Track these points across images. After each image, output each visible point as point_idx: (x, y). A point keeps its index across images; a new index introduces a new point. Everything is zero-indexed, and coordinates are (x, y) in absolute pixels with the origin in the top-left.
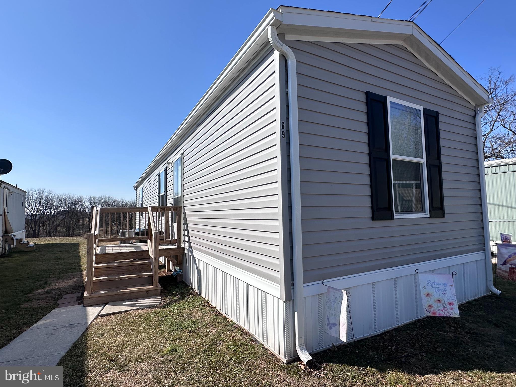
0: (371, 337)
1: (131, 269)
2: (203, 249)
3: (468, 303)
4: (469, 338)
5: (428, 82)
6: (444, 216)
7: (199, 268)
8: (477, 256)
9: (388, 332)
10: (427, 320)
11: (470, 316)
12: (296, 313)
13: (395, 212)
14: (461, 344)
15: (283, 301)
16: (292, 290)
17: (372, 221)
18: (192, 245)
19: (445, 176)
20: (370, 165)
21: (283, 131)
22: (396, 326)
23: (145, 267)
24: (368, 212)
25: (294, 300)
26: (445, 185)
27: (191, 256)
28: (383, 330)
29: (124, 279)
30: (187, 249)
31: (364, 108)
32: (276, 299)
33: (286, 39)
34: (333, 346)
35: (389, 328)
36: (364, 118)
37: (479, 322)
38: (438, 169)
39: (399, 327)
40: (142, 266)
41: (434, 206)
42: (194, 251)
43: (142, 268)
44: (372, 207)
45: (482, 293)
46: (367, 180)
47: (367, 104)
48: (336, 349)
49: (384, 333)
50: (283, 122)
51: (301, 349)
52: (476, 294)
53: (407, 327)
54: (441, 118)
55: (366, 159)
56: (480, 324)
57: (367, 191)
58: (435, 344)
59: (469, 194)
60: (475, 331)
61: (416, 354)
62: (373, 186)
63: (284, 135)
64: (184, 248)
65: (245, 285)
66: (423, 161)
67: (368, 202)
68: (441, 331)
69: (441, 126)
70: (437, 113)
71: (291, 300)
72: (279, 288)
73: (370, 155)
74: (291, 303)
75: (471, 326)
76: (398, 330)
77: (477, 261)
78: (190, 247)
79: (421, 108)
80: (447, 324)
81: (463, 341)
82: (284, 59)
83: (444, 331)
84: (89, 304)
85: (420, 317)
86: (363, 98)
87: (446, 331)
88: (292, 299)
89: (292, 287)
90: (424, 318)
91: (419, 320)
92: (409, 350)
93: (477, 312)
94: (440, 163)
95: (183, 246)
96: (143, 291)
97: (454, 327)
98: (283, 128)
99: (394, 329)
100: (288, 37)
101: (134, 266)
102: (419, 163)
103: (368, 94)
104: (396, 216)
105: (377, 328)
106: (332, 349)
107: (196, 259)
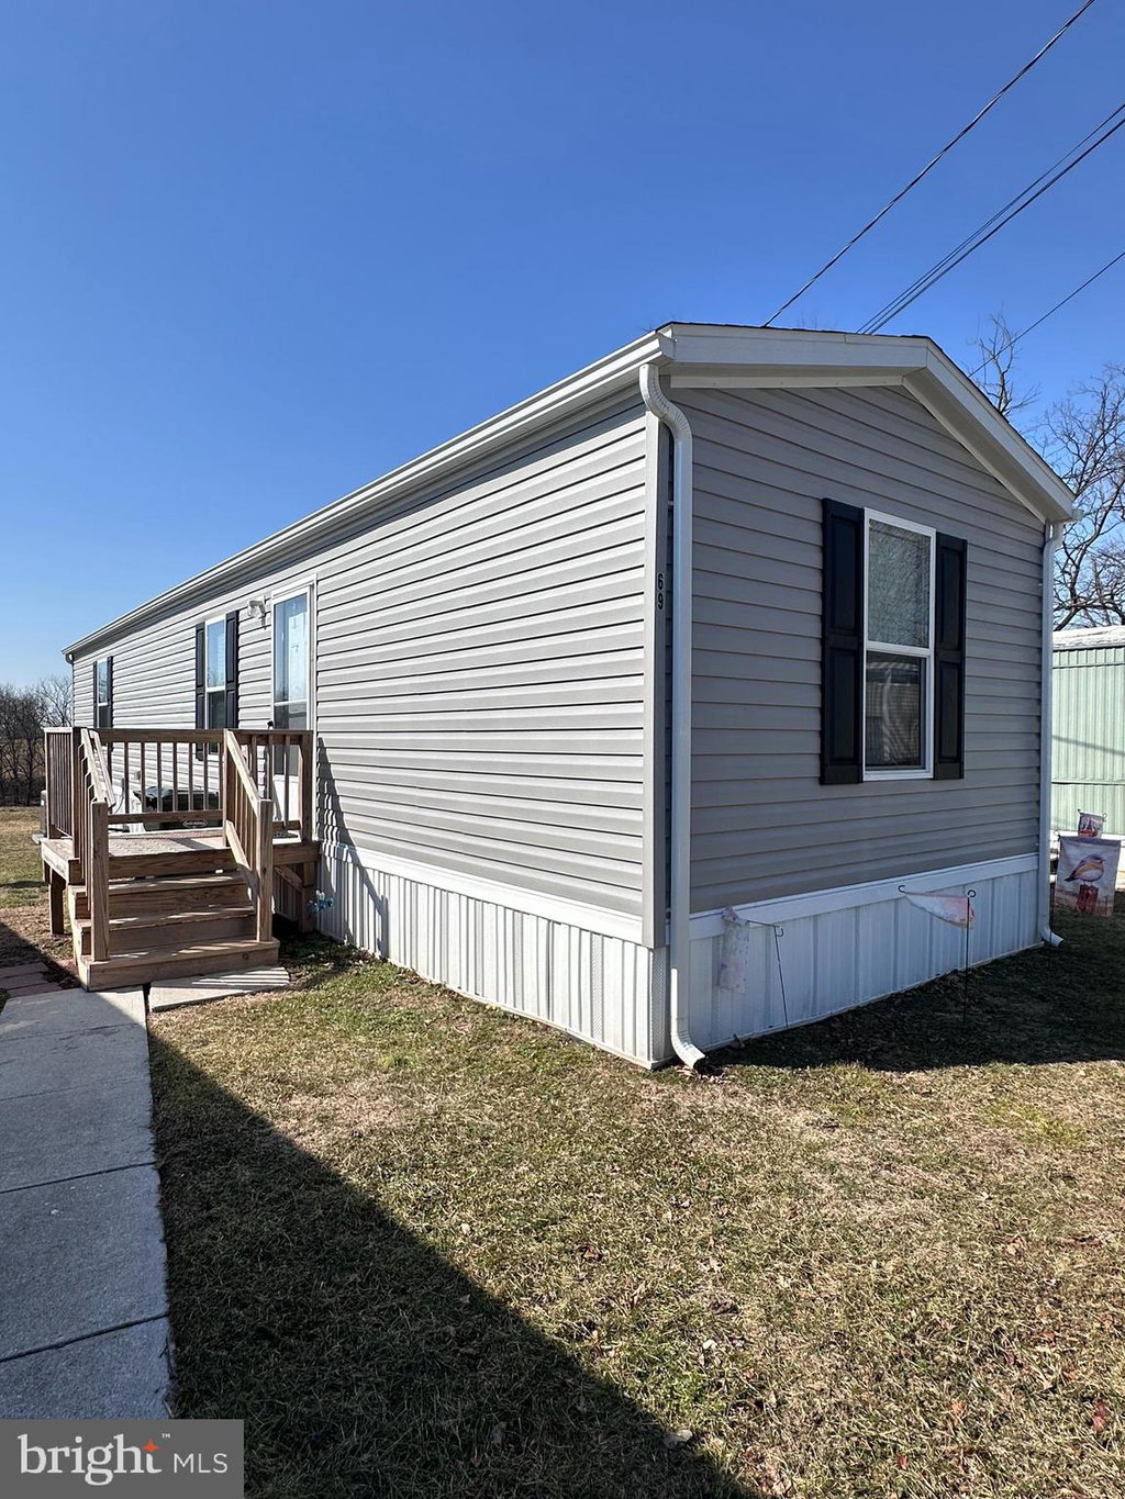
0: (807, 1026)
1: (189, 898)
2: (399, 845)
3: (996, 962)
4: (989, 1020)
5: (952, 472)
6: (961, 777)
7: (382, 893)
8: (1021, 863)
9: (840, 1016)
10: (914, 995)
11: (997, 985)
12: (674, 973)
13: (866, 765)
14: (975, 1029)
15: (650, 950)
16: (667, 927)
17: (819, 786)
18: (351, 834)
19: (970, 688)
20: (822, 664)
21: (660, 594)
22: (852, 1006)
23: (227, 892)
24: (812, 767)
25: (669, 947)
26: (968, 707)
27: (351, 866)
28: (828, 1013)
29: (178, 922)
30: (330, 846)
31: (815, 536)
32: (630, 948)
33: (672, 386)
34: (737, 1040)
35: (841, 1009)
36: (815, 559)
37: (1011, 994)
38: (956, 671)
39: (859, 1007)
40: (219, 889)
41: (944, 754)
42: (360, 852)
43: (218, 896)
44: (822, 757)
45: (1025, 942)
46: (814, 698)
47: (824, 526)
48: (743, 1045)
49: (831, 1019)
50: (660, 575)
51: (683, 1040)
52: (1013, 946)
53: (874, 1007)
54: (971, 555)
55: (815, 652)
56: (1012, 998)
57: (813, 721)
58: (926, 1032)
59: (1015, 726)
60: (1003, 1009)
61: (892, 1048)
62: (827, 711)
63: (661, 602)
64: (319, 844)
65: (543, 923)
66: (928, 653)
67: (814, 745)
68: (940, 1011)
69: (971, 574)
70: (964, 543)
71: (664, 945)
72: (641, 924)
73: (823, 641)
74: (664, 950)
75: (996, 1001)
76: (857, 1012)
77: (1021, 873)
78: (344, 838)
79: (931, 533)
80: (952, 1000)
81: (979, 1026)
82: (667, 434)
83: (946, 1012)
84: (100, 985)
85: (899, 989)
86: (815, 513)
87: (949, 1012)
88: (667, 943)
89: (667, 921)
90: (907, 992)
91: (899, 994)
92: (880, 1042)
93: (1010, 978)
94: (963, 658)
95: (315, 838)
96: (235, 953)
97: (964, 1004)
98: (661, 588)
99: (849, 1012)
100: (678, 382)
101: (198, 891)
102: (920, 659)
103: (825, 504)
104: (868, 776)
105: (818, 1008)
106: (736, 1045)
107: (370, 872)
